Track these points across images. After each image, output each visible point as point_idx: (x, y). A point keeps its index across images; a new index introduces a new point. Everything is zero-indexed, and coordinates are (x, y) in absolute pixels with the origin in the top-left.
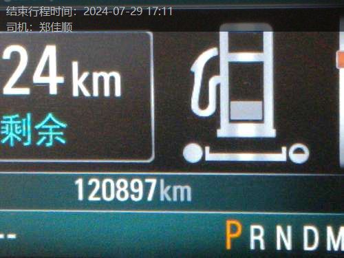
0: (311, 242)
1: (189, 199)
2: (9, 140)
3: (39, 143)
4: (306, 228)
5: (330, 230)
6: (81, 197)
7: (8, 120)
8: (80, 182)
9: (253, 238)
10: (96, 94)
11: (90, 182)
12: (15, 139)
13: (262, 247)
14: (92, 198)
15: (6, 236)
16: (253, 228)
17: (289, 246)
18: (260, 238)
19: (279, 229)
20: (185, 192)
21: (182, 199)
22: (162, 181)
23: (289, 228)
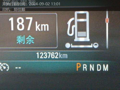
0: (99, 69)
1: (67, 58)
2: (19, 42)
3: (27, 43)
4: (98, 65)
5: (104, 65)
6: (38, 57)
7: (19, 37)
8: (38, 53)
9: (84, 68)
10: (42, 30)
11: (41, 54)
12: (20, 42)
13: (86, 70)
14: (41, 57)
15: (18, 68)
16: (84, 65)
17: (93, 70)
18: (86, 68)
19: (91, 65)
20: (66, 56)
21: (65, 57)
22: (60, 53)
23: (93, 65)
